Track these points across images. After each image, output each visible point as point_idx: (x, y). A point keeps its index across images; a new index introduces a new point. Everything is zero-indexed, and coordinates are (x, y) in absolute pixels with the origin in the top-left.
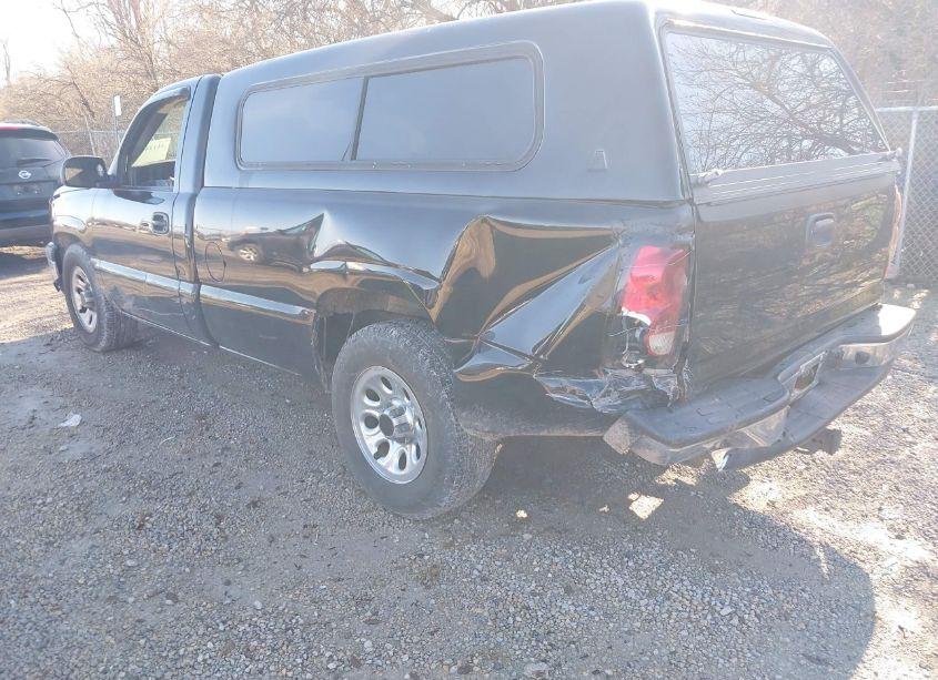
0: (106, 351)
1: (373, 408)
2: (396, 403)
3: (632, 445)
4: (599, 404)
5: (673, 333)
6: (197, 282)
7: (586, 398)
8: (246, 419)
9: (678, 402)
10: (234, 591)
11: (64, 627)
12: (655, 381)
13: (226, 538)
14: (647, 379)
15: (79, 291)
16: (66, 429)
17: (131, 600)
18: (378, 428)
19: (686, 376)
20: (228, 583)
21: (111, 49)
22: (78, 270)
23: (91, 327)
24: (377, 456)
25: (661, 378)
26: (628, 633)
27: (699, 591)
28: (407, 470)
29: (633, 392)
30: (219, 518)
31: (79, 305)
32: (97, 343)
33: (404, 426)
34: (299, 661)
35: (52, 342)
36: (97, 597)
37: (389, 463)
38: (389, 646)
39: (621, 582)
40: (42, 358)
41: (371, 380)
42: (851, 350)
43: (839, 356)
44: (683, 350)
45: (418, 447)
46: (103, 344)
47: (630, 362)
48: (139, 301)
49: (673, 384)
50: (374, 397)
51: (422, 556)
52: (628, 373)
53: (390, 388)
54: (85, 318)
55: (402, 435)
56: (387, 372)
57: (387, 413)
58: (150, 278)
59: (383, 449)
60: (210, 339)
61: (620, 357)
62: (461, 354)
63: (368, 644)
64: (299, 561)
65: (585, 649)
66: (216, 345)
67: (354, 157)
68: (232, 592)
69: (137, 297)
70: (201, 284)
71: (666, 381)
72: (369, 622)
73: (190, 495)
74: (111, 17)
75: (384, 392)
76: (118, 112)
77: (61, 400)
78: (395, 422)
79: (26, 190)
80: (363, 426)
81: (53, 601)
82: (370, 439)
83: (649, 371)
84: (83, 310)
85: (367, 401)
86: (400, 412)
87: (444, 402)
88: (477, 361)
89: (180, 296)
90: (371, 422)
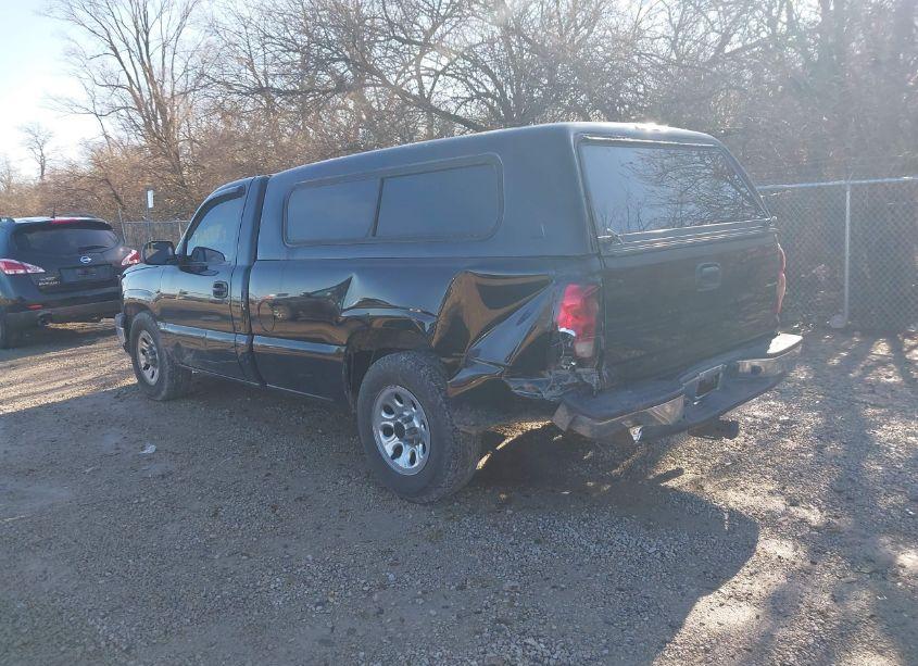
0: (166, 400)
1: (389, 420)
2: (406, 414)
3: (571, 423)
4: (547, 395)
5: (593, 342)
6: (251, 335)
7: (539, 392)
8: (288, 444)
9: (600, 392)
10: (291, 551)
11: (170, 574)
12: (584, 377)
13: (281, 520)
14: (578, 375)
15: (143, 352)
16: (144, 455)
17: (217, 557)
18: (394, 435)
19: (605, 373)
20: (286, 546)
21: (140, 149)
22: (144, 334)
23: (153, 381)
24: (394, 457)
25: (588, 375)
26: (580, 565)
27: (635, 540)
28: (416, 465)
29: (570, 385)
30: (274, 508)
31: (143, 363)
32: (159, 392)
33: (413, 430)
34: (342, 586)
35: (120, 395)
36: (191, 557)
37: (403, 461)
38: (406, 576)
39: (577, 535)
40: (113, 407)
41: (388, 398)
42: (747, 365)
43: (736, 368)
44: (600, 354)
45: (424, 445)
46: (163, 393)
47: (566, 366)
48: (198, 354)
49: (596, 379)
50: (389, 411)
51: (430, 525)
52: (566, 372)
53: (401, 403)
54: (147, 374)
55: (411, 437)
56: (398, 389)
57: (399, 421)
58: (209, 335)
59: (398, 451)
60: (260, 379)
61: (558, 361)
62: (453, 370)
63: (391, 577)
64: (338, 532)
65: (547, 575)
66: (263, 383)
67: (374, 235)
68: (288, 551)
69: (197, 351)
70: (253, 335)
71: (590, 376)
72: (392, 564)
73: (250, 494)
74: (140, 121)
75: (397, 407)
76: (151, 205)
77: (137, 435)
78: (406, 427)
79: (86, 273)
80: (381, 434)
81: (159, 559)
82: (389, 445)
83: (579, 370)
84: (147, 367)
85: (384, 415)
86: (410, 419)
87: (440, 406)
88: (465, 374)
89: (236, 345)
90: (388, 432)
